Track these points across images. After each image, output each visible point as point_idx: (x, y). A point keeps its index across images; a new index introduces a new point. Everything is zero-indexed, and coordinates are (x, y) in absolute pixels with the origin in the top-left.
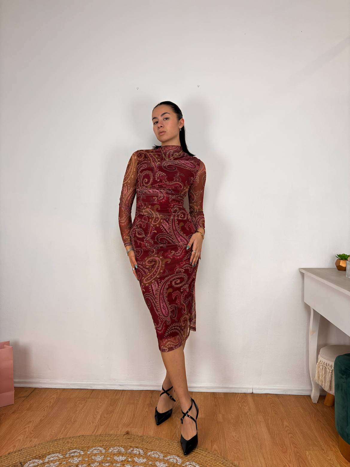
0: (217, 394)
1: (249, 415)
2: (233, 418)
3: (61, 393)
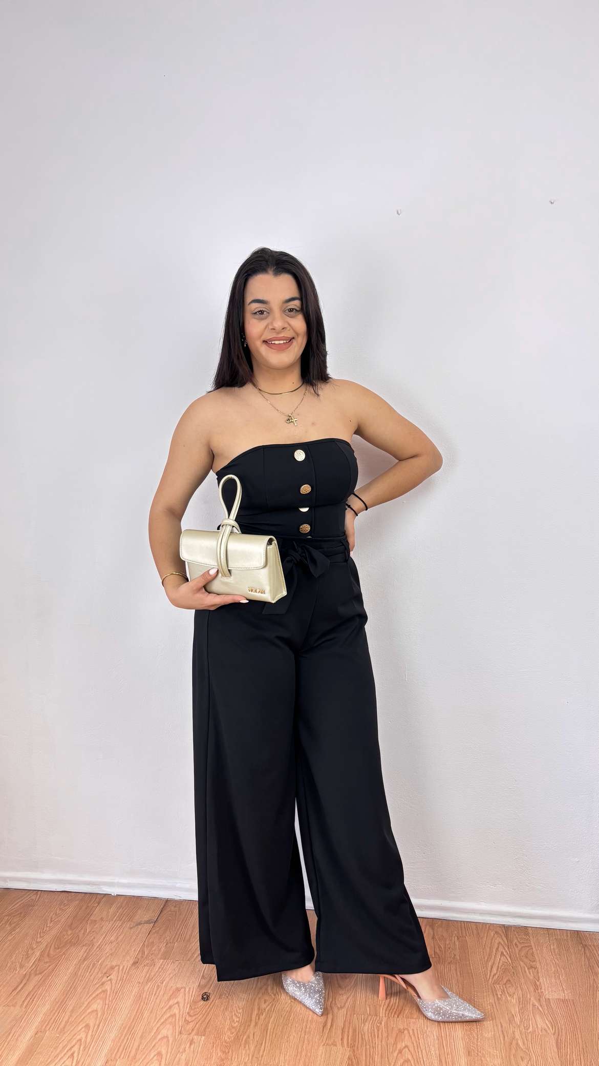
0: (586, 937)
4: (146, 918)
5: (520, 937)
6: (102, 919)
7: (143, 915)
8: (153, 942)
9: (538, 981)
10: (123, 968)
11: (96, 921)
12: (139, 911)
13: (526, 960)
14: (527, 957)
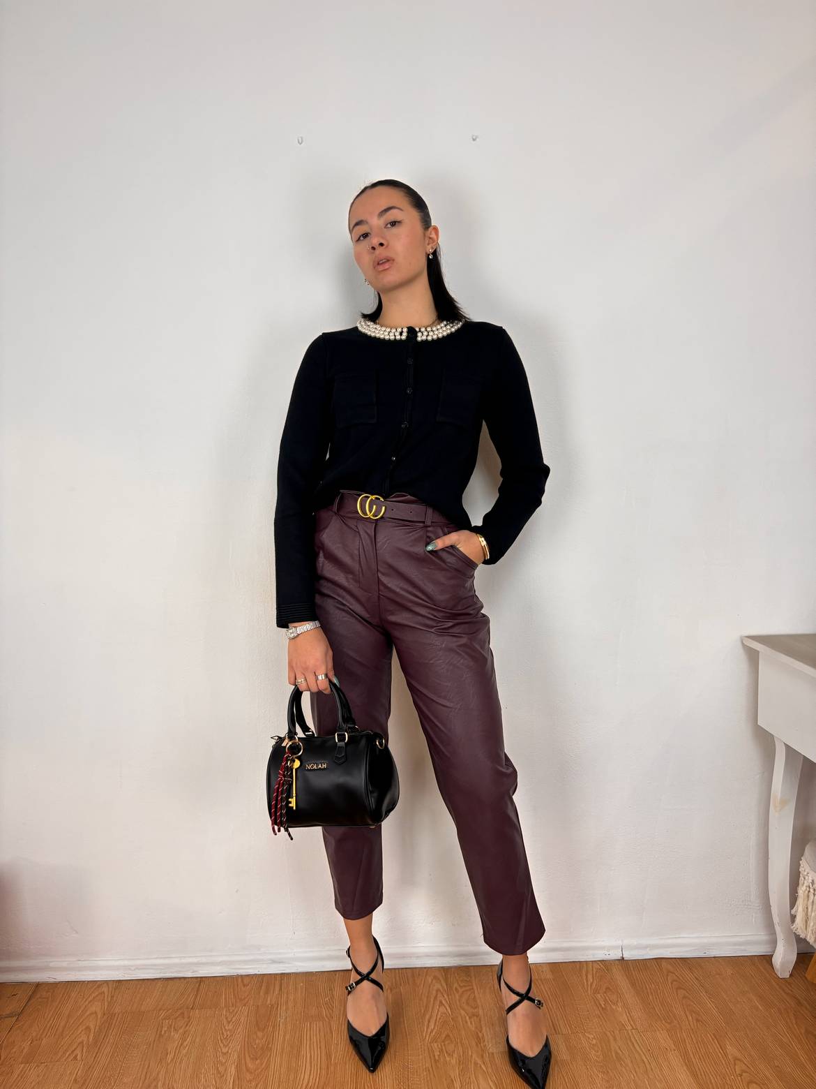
1: (633, 1034)
2: (593, 1045)
3: (112, 997)
4: (8, 1011)
5: (461, 979)
7: (6, 1006)
9: (481, 1032)
13: (466, 1007)
14: (468, 1004)
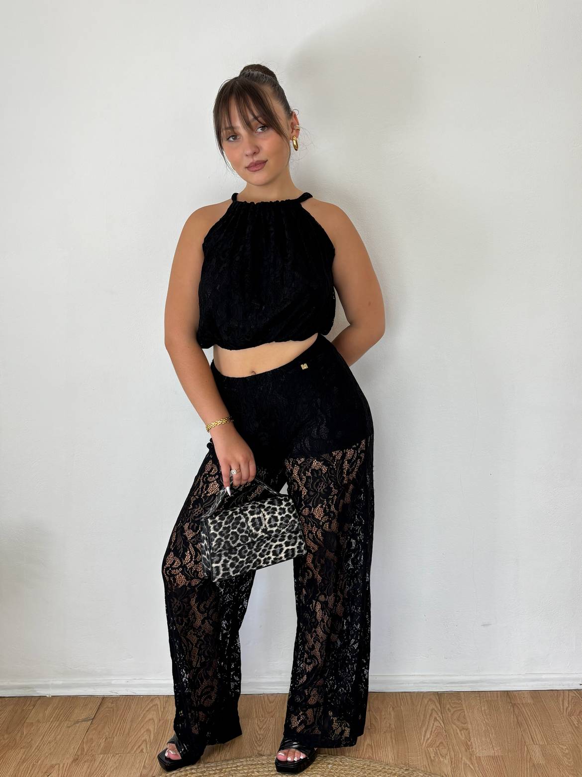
0: (515, 696)
2: (566, 754)
4: (83, 717)
5: (453, 701)
6: (38, 721)
7: (81, 713)
8: (92, 739)
9: (469, 741)
10: (63, 766)
11: (32, 723)
12: (76, 711)
13: (458, 723)
14: (458, 720)
